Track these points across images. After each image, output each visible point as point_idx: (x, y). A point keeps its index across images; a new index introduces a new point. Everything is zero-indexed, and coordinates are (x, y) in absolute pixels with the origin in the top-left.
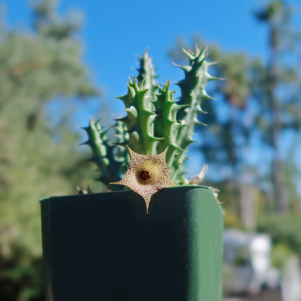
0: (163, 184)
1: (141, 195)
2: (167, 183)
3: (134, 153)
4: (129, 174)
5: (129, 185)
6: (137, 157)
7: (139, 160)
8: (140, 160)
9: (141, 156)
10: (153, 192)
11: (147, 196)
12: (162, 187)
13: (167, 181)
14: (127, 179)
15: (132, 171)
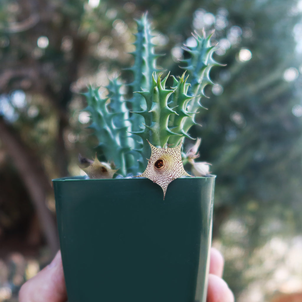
0: (178, 173)
1: (159, 185)
2: (181, 173)
3: (154, 147)
4: (149, 167)
5: (149, 177)
6: (157, 151)
8: (159, 153)
10: (169, 182)
12: (176, 177)
14: (148, 172)
15: (151, 164)
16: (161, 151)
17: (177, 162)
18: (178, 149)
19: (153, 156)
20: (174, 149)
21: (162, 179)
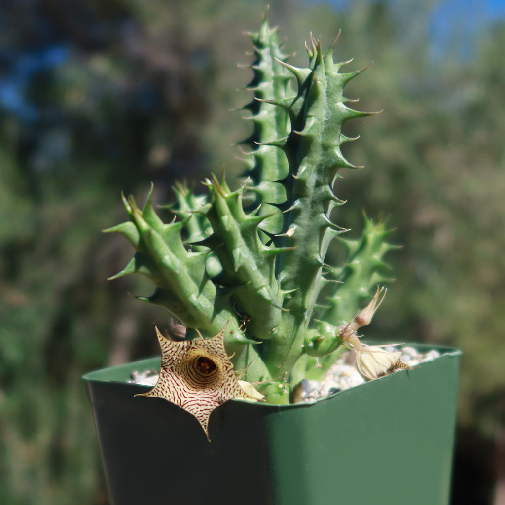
0: (228, 392)
1: (191, 412)
2: (234, 392)
3: (165, 340)
4: (164, 377)
5: (167, 396)
6: (172, 348)
7: (176, 351)
8: (178, 352)
9: (178, 345)
10: (211, 407)
11: (201, 415)
12: (226, 398)
13: (233, 387)
14: (163, 387)
15: (170, 371)
16: (181, 346)
17: (225, 368)
18: (217, 342)
19: (167, 357)
20: (209, 343)
21: (198, 400)
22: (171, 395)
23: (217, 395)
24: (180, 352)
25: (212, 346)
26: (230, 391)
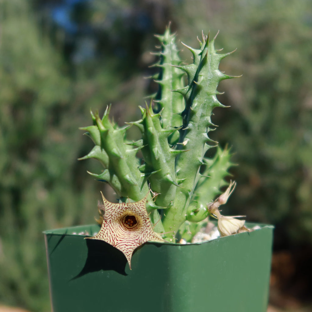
1: (121, 250)
2: (150, 236)
3: (108, 202)
4: (105, 226)
5: (106, 239)
6: (112, 207)
7: (114, 210)
8: (116, 210)
9: (116, 206)
10: (134, 246)
11: (127, 251)
12: (144, 241)
13: (150, 233)
14: (104, 233)
15: (109, 223)
16: (118, 206)
17: (145, 221)
18: (141, 204)
19: (108, 213)
20: (136, 204)
21: (126, 242)
22: (109, 239)
23: (138, 239)
24: (117, 210)
25: (138, 207)
26: (147, 236)
